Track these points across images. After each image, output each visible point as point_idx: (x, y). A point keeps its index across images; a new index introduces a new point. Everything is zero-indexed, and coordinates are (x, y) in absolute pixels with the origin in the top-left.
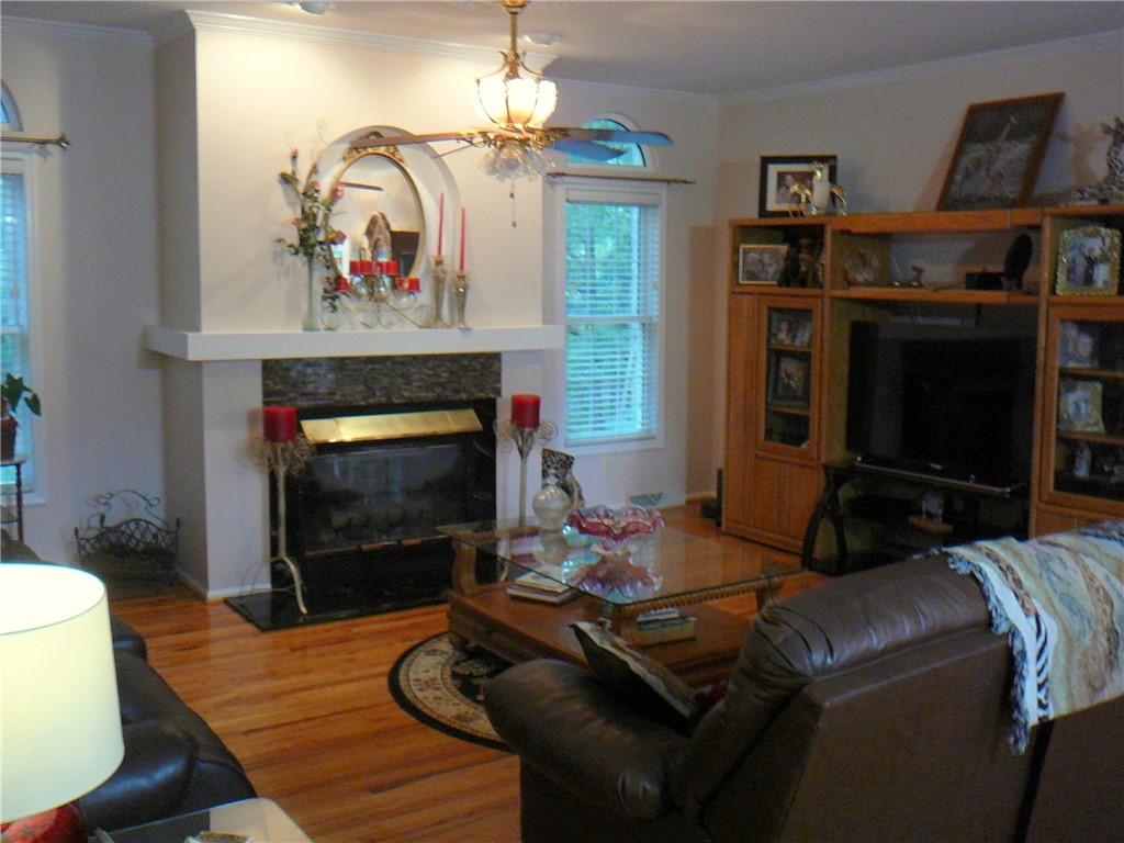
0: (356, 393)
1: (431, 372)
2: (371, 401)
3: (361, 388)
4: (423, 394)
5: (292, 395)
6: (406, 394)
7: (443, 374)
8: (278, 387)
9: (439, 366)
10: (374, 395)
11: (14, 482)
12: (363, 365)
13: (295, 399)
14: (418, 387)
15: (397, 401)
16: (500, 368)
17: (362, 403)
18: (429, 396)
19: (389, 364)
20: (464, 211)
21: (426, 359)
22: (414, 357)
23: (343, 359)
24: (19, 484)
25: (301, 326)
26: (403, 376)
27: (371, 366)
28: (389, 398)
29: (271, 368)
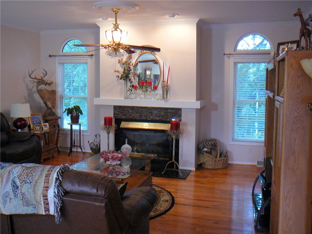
0: (137, 116)
1: (159, 112)
2: (141, 118)
3: (138, 115)
4: (156, 118)
5: (120, 115)
6: (151, 118)
7: (162, 113)
8: (117, 113)
9: (161, 111)
10: (142, 117)
11: (79, 129)
12: (139, 109)
13: (121, 116)
14: (155, 116)
15: (148, 119)
16: (181, 113)
17: (139, 119)
18: (158, 119)
19: (146, 109)
20: (169, 67)
21: (157, 109)
22: (154, 108)
23: (134, 107)
24: (80, 129)
25: (123, 98)
26: (151, 113)
27: (141, 109)
28: (146, 118)
29: (116, 108)
